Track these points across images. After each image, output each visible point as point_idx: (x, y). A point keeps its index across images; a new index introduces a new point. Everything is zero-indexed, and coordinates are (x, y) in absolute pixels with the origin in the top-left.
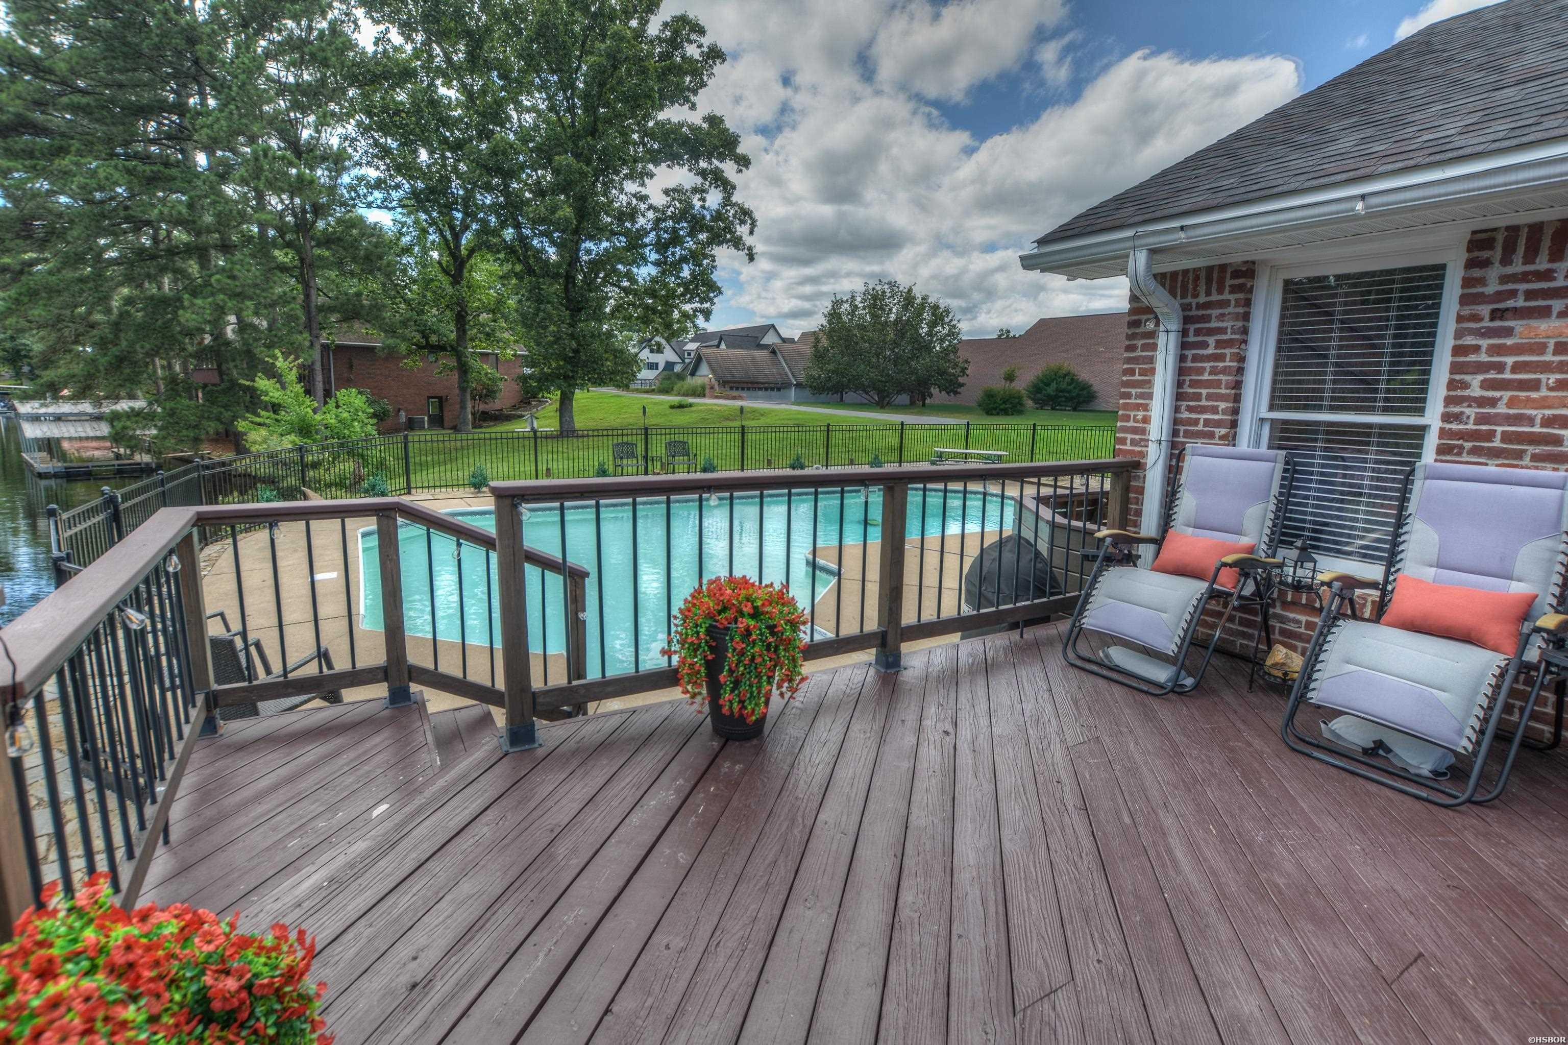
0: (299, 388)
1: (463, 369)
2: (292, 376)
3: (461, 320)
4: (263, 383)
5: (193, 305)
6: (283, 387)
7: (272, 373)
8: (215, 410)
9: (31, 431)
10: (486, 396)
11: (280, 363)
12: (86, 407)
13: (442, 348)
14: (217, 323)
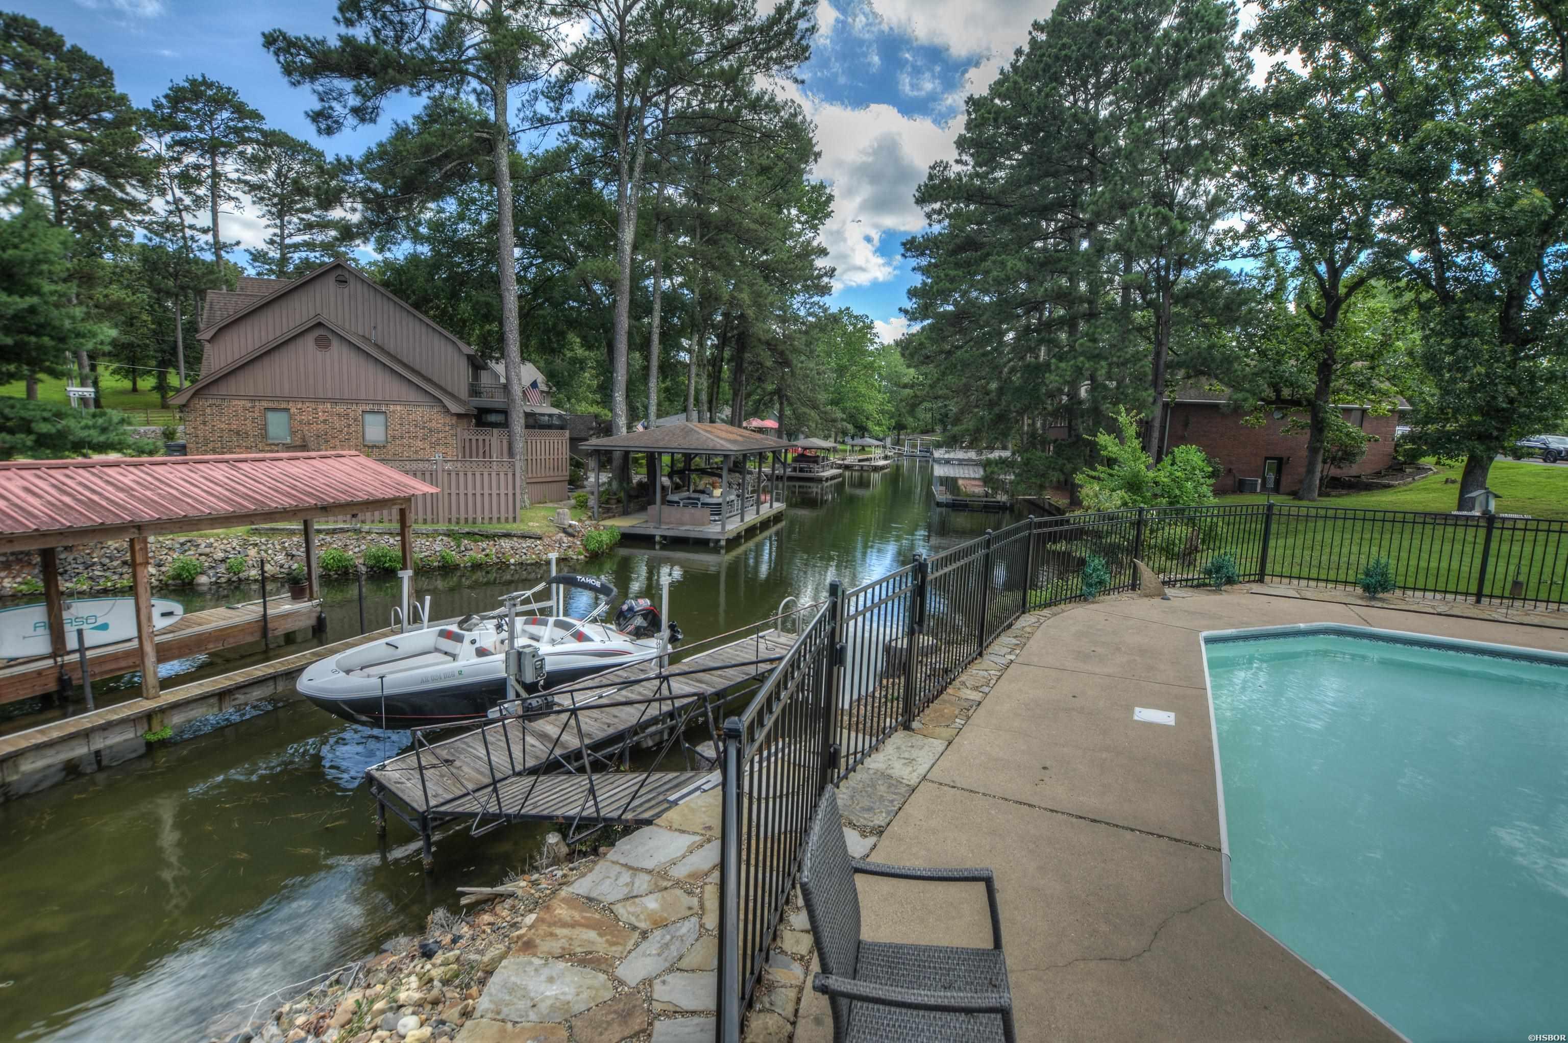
0: (1136, 443)
1: (1319, 426)
2: (1132, 430)
3: (1325, 371)
4: (1104, 439)
5: (1058, 368)
6: (1122, 441)
7: (1114, 429)
8: (1060, 462)
9: (939, 471)
10: (1341, 459)
11: (1123, 419)
12: (972, 455)
13: (1297, 403)
14: (1074, 385)
